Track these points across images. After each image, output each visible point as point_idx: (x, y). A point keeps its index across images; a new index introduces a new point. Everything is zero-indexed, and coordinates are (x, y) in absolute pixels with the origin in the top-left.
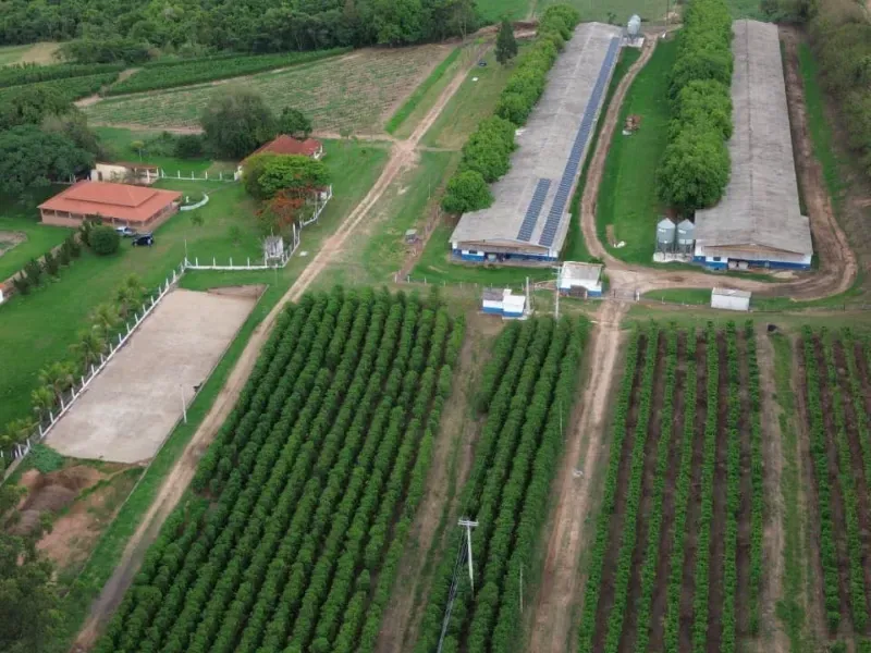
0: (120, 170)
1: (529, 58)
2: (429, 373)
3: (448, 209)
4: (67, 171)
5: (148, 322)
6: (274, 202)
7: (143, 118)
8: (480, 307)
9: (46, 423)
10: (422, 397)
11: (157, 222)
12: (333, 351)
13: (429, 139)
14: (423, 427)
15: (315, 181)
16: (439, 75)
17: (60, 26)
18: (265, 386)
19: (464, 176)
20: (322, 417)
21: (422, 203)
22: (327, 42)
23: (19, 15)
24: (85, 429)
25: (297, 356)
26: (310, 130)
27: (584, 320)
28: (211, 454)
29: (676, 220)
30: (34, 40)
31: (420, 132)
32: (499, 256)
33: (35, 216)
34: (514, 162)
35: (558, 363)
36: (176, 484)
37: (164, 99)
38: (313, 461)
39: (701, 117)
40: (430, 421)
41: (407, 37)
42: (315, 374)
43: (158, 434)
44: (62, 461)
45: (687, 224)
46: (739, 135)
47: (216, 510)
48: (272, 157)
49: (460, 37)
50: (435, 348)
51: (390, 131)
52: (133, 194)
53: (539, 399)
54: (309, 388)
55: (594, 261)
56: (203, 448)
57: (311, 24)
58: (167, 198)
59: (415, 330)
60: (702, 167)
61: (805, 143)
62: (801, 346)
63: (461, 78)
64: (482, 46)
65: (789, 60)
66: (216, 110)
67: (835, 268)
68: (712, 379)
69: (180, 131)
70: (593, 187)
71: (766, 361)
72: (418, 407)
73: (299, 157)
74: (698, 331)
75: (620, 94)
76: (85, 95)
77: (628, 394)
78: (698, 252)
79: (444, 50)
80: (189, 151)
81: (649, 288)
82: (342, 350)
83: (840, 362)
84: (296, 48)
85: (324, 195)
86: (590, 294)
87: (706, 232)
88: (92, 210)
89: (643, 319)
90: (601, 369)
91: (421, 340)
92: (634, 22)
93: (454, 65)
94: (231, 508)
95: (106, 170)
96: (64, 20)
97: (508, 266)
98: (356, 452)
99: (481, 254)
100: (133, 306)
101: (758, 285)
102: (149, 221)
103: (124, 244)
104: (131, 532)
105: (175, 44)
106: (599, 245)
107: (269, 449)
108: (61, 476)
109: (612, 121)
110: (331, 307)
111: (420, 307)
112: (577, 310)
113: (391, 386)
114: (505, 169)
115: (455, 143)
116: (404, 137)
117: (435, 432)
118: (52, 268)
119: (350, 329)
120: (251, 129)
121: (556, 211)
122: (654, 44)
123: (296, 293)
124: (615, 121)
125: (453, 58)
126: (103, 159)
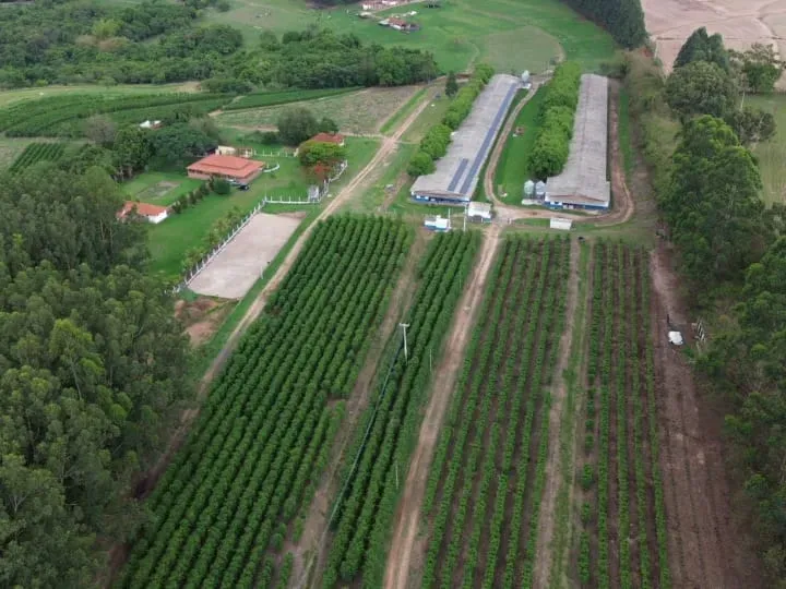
0: (231, 149)
1: (462, 96)
2: (392, 258)
3: (410, 174)
4: (202, 149)
5: (244, 230)
6: (315, 167)
7: (245, 122)
8: (423, 224)
9: (189, 277)
10: (389, 268)
11: (250, 178)
12: (342, 245)
13: (404, 137)
14: (387, 282)
15: (339, 156)
16: (412, 102)
17: (200, 72)
18: (305, 261)
19: (419, 156)
20: (334, 278)
21: (397, 171)
22: (351, 83)
23: (178, 65)
24: (208, 281)
25: (323, 247)
26: (336, 131)
27: (479, 232)
28: (275, 294)
29: (535, 182)
30: (187, 80)
31: (399, 133)
32: (437, 199)
33: (184, 172)
34: (450, 149)
35: (462, 253)
36: (256, 309)
37: (258, 113)
38: (328, 298)
39: (555, 126)
40: (391, 281)
41: (396, 81)
42: (331, 256)
43: (247, 285)
44: (197, 297)
45: (541, 183)
46: (577, 136)
47: (276, 322)
48: (315, 144)
49: (426, 82)
50: (397, 245)
51: (382, 132)
52: (239, 162)
53: (450, 271)
54: (329, 263)
55: (488, 202)
56: (270, 291)
57: (341, 72)
58: (257, 165)
59: (387, 235)
60: (551, 152)
61: (615, 144)
62: (595, 247)
63: (425, 104)
64: (438, 87)
65: (612, 98)
66: (285, 118)
67: (622, 210)
68: (544, 262)
69: (264, 130)
70: (493, 164)
71: (575, 254)
72: (385, 273)
73: (328, 144)
74: (540, 240)
75: (514, 114)
76: (214, 110)
77: (498, 270)
78: (547, 199)
79: (417, 89)
80: (270, 141)
81: (515, 218)
82: (347, 245)
83: (615, 255)
84: (333, 87)
85: (342, 165)
86: (485, 219)
87: (552, 188)
88: (216, 170)
89: (512, 233)
90: (486, 257)
91: (390, 240)
92: (526, 74)
93: (423, 96)
94: (284, 321)
95: (223, 149)
96: (203, 68)
97: (442, 204)
98: (350, 296)
99: (427, 198)
100: (236, 220)
101: (577, 218)
102: (246, 177)
103: (232, 189)
104: (232, 331)
105: (265, 83)
106: (493, 195)
107: (305, 292)
108: (197, 304)
109: (508, 129)
110: (343, 223)
111: (391, 224)
112: (475, 227)
113: (372, 263)
114: (444, 153)
115: (417, 139)
116: (390, 135)
117: (394, 286)
118: (193, 201)
119: (352, 234)
120: (304, 129)
121: (471, 176)
122: (536, 88)
123: (323, 216)
124: (509, 130)
125: (422, 93)
126: (222, 143)
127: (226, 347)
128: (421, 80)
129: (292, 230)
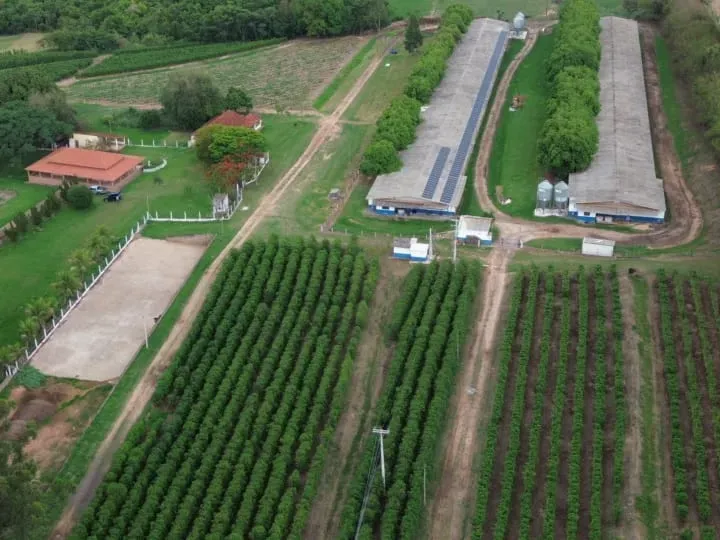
0: (93, 138)
1: (432, 48)
2: (349, 308)
3: (364, 172)
4: (50, 139)
5: (117, 265)
6: (221, 166)
7: (113, 95)
8: (392, 253)
9: (32, 348)
10: (343, 327)
11: (123, 183)
12: (270, 288)
13: (349, 113)
14: (343, 351)
15: (255, 148)
16: (357, 61)
17: (44, 19)
18: (213, 318)
19: (377, 145)
20: (261, 343)
21: (344, 167)
22: (265, 33)
23: (10, 10)
24: (63, 354)
25: (240, 293)
26: (251, 106)
27: (477, 263)
28: (168, 375)
29: (553, 182)
30: (22, 31)
31: (342, 108)
32: (408, 211)
33: (22, 176)
34: (420, 133)
35: (455, 299)
36: (140, 397)
37: (131, 80)
38: (253, 380)
39: (574, 98)
40: (349, 348)
41: (332, 30)
42: (254, 308)
43: (124, 357)
44: (44, 380)
45: (562, 185)
46: (605, 111)
47: (172, 420)
48: (220, 129)
49: (375, 30)
50: (354, 287)
51: (317, 106)
52: (106, 159)
53: (440, 329)
54: (250, 319)
55: (486, 215)
56: (162, 369)
57: (253, 19)
58: (132, 162)
59: (338, 271)
60: (574, 138)
61: (660, 119)
62: (656, 286)
63: (375, 64)
64: (393, 38)
65: (647, 51)
66: (173, 89)
67: (684, 222)
68: (583, 311)
69: (143, 107)
70: (485, 154)
71: (627, 298)
72: (339, 335)
73: (242, 128)
74: (571, 274)
75: (507, 78)
76: (64, 77)
77: (514, 324)
78: (572, 208)
79: (362, 41)
80: (150, 124)
81: (531, 237)
82: (277, 288)
83: (688, 299)
84: (239, 38)
85: (262, 160)
86: (483, 242)
87: (579, 191)
88: (71, 172)
89: (526, 263)
90: (491, 304)
91: (342, 279)
92: (519, 18)
93: (370, 53)
94: (184, 419)
95: (81, 139)
96: (47, 14)
97: (416, 219)
98: (288, 373)
99: (392, 209)
100: (105, 250)
101: (621, 236)
102: (117, 181)
103: (97, 200)
104: (103, 438)
105: (139, 35)
106: (489, 202)
107: (216, 370)
108: (44, 392)
109: (500, 100)
110: (268, 253)
111: (342, 253)
112: (471, 256)
113: (318, 318)
114: (412, 139)
115: (370, 118)
116: (329, 113)
117: (354, 355)
118: (37, 220)
119: (284, 271)
120: (202, 105)
121: (454, 174)
122: (535, 37)
123: (239, 241)
124: (503, 100)
125: (369, 47)
126: (79, 130)
127: (92, 469)
128: (367, 28)
129: (191, 264)
